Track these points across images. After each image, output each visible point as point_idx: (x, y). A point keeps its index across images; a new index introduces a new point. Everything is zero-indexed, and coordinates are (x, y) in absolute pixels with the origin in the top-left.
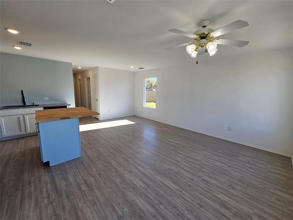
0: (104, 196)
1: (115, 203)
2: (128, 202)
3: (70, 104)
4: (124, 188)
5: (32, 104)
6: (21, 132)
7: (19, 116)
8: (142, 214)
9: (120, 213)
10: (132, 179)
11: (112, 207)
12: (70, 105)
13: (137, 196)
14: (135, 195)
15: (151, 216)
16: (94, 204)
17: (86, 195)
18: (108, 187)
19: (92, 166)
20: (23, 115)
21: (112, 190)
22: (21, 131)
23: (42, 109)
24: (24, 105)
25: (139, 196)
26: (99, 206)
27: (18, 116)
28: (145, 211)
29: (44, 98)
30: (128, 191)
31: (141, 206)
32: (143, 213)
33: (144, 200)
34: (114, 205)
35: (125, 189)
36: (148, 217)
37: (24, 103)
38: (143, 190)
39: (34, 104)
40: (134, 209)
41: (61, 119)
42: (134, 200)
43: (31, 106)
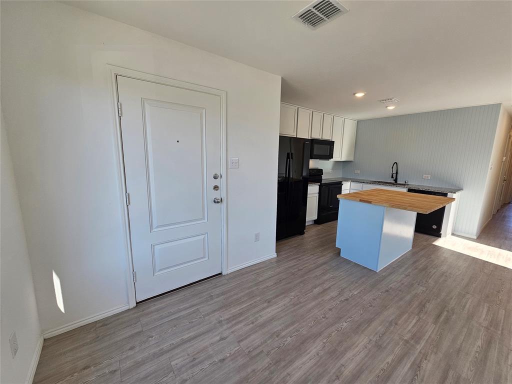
0: (307, 312)
1: (298, 326)
2: (302, 343)
4: (330, 335)
5: (404, 183)
8: (283, 364)
9: (283, 334)
10: (357, 349)
11: (293, 323)
13: (317, 356)
14: (318, 355)
15: (279, 379)
16: (295, 305)
17: (306, 295)
18: (324, 314)
19: (362, 288)
21: (321, 319)
23: (405, 190)
24: (395, 183)
25: (318, 361)
26: (293, 309)
28: (289, 370)
29: (424, 175)
30: (324, 343)
31: (298, 363)
32: (284, 367)
33: (310, 369)
34: (295, 326)
35: (328, 337)
36: (279, 373)
37: (396, 180)
38: (333, 371)
39: (406, 183)
40: (291, 351)
41: (361, 201)
42: (308, 352)
43: (403, 185)
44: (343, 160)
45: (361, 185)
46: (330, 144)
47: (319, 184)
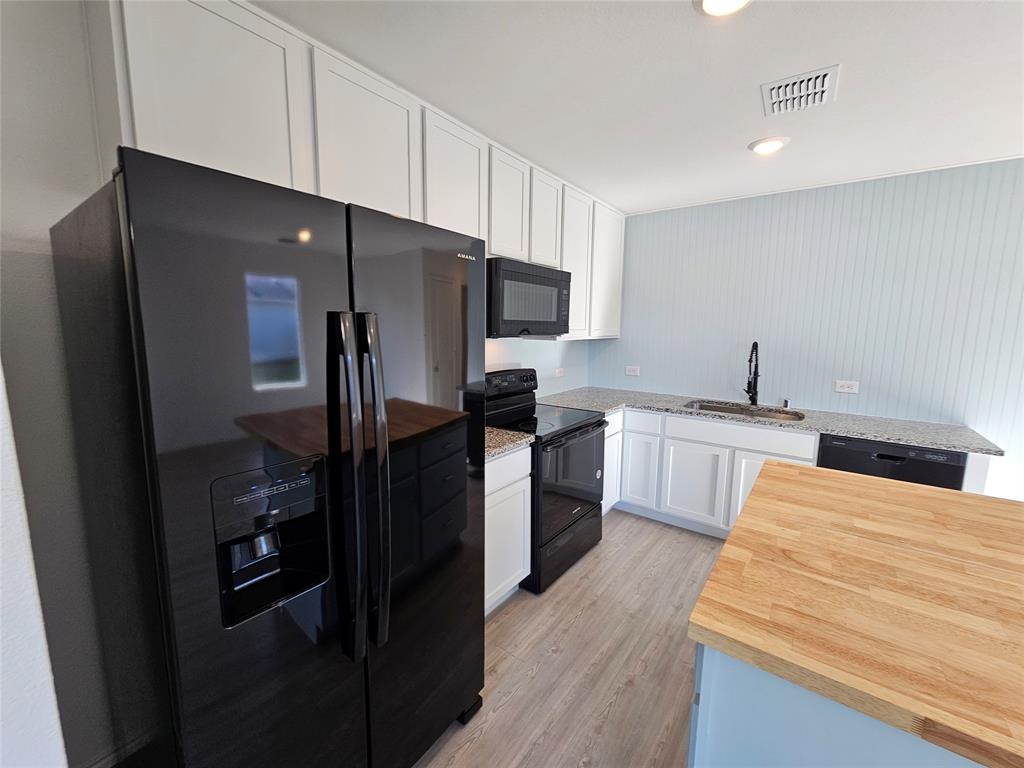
3: (1002, 446)
5: (780, 406)
6: (713, 515)
7: (717, 449)
12: (1001, 453)
20: (734, 450)
22: (712, 512)
24: (750, 407)
27: (716, 451)
29: (840, 382)
37: (753, 400)
39: (786, 405)
43: (777, 411)
44: (595, 335)
45: (659, 417)
46: (559, 281)
47: (532, 438)
